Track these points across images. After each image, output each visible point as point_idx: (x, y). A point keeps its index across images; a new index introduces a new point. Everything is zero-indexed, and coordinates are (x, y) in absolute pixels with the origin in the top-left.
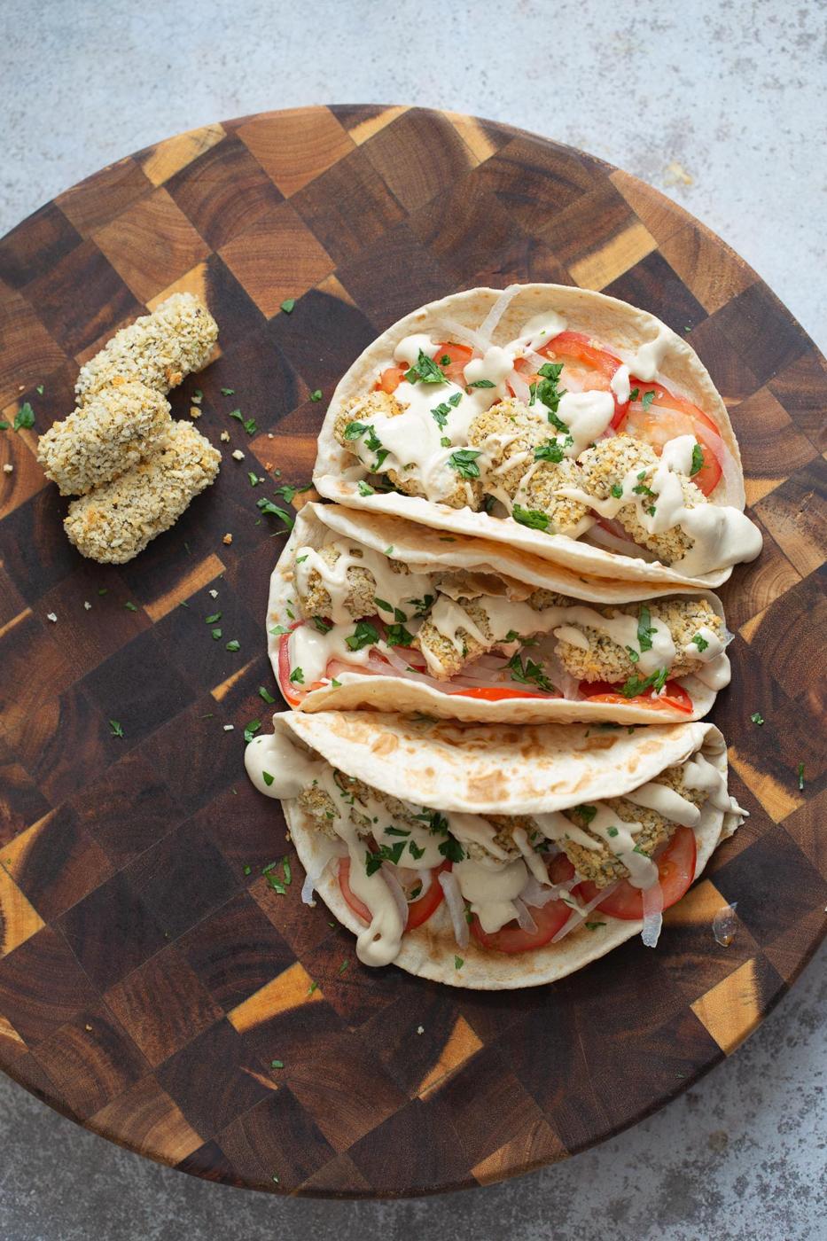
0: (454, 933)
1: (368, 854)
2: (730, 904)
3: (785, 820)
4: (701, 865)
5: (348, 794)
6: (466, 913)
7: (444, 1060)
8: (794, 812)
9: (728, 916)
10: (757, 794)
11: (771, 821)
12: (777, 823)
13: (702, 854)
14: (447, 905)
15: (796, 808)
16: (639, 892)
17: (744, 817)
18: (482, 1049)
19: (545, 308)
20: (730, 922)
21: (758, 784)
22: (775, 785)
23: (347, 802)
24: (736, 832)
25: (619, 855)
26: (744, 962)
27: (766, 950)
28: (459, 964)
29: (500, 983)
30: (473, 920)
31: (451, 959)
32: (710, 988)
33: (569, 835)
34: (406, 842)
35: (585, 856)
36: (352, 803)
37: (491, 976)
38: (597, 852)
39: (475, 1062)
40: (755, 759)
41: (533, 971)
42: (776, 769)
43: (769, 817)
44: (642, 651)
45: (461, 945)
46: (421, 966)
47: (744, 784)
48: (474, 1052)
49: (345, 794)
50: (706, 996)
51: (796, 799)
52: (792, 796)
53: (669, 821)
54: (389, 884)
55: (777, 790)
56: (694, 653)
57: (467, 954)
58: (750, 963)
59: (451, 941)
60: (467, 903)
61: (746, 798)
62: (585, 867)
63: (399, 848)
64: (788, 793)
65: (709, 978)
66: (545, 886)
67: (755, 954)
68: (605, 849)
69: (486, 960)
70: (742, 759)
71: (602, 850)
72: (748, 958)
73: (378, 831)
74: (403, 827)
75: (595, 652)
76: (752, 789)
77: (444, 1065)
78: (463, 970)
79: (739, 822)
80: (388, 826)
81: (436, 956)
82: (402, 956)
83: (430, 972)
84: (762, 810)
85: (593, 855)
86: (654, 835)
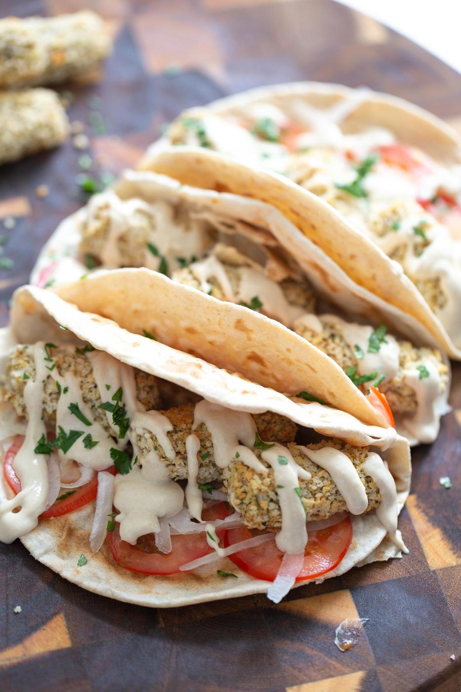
0: (89, 535)
1: (43, 437)
2: (361, 616)
3: (441, 570)
4: (347, 564)
5: (51, 361)
6: (110, 519)
7: (27, 643)
8: (452, 567)
9: (355, 626)
10: (422, 540)
11: (427, 566)
12: (432, 569)
13: (352, 555)
14: (94, 509)
15: (455, 564)
16: (281, 556)
17: (403, 553)
18: (68, 649)
19: (385, 125)
20: (354, 633)
21: (427, 532)
22: (443, 539)
23: (47, 367)
24: (391, 560)
25: (280, 487)
26: (354, 671)
27: (380, 669)
28: (83, 562)
29: (114, 590)
30: (113, 528)
31: (77, 556)
32: (312, 680)
33: (240, 454)
34: (83, 433)
35: (248, 475)
36: (51, 369)
37: (107, 582)
38: (261, 476)
39: (56, 657)
40: (432, 513)
41: (150, 592)
42: (448, 527)
43: (426, 561)
44: (369, 352)
45: (92, 545)
46: (46, 552)
47: (413, 527)
48: (59, 648)
49: (49, 359)
50: (305, 686)
51: (457, 557)
52: (454, 553)
53: (337, 492)
54: (50, 473)
55: (442, 543)
56: (413, 379)
57: (95, 555)
58: (360, 675)
59: (85, 541)
60: (115, 511)
61: (412, 539)
62: (242, 489)
63: (75, 435)
64: (451, 549)
65: (315, 671)
66: (194, 520)
67: (368, 668)
68: (269, 475)
69: (110, 568)
70: (420, 508)
71: (265, 474)
72: (360, 669)
73: (62, 406)
74: (88, 414)
75: (325, 340)
76: (419, 535)
77: (25, 648)
78: (83, 569)
79: (396, 554)
80: (74, 403)
81: (63, 549)
82: (33, 535)
83: (51, 560)
84: (422, 554)
85: (256, 477)
86: (319, 495)
